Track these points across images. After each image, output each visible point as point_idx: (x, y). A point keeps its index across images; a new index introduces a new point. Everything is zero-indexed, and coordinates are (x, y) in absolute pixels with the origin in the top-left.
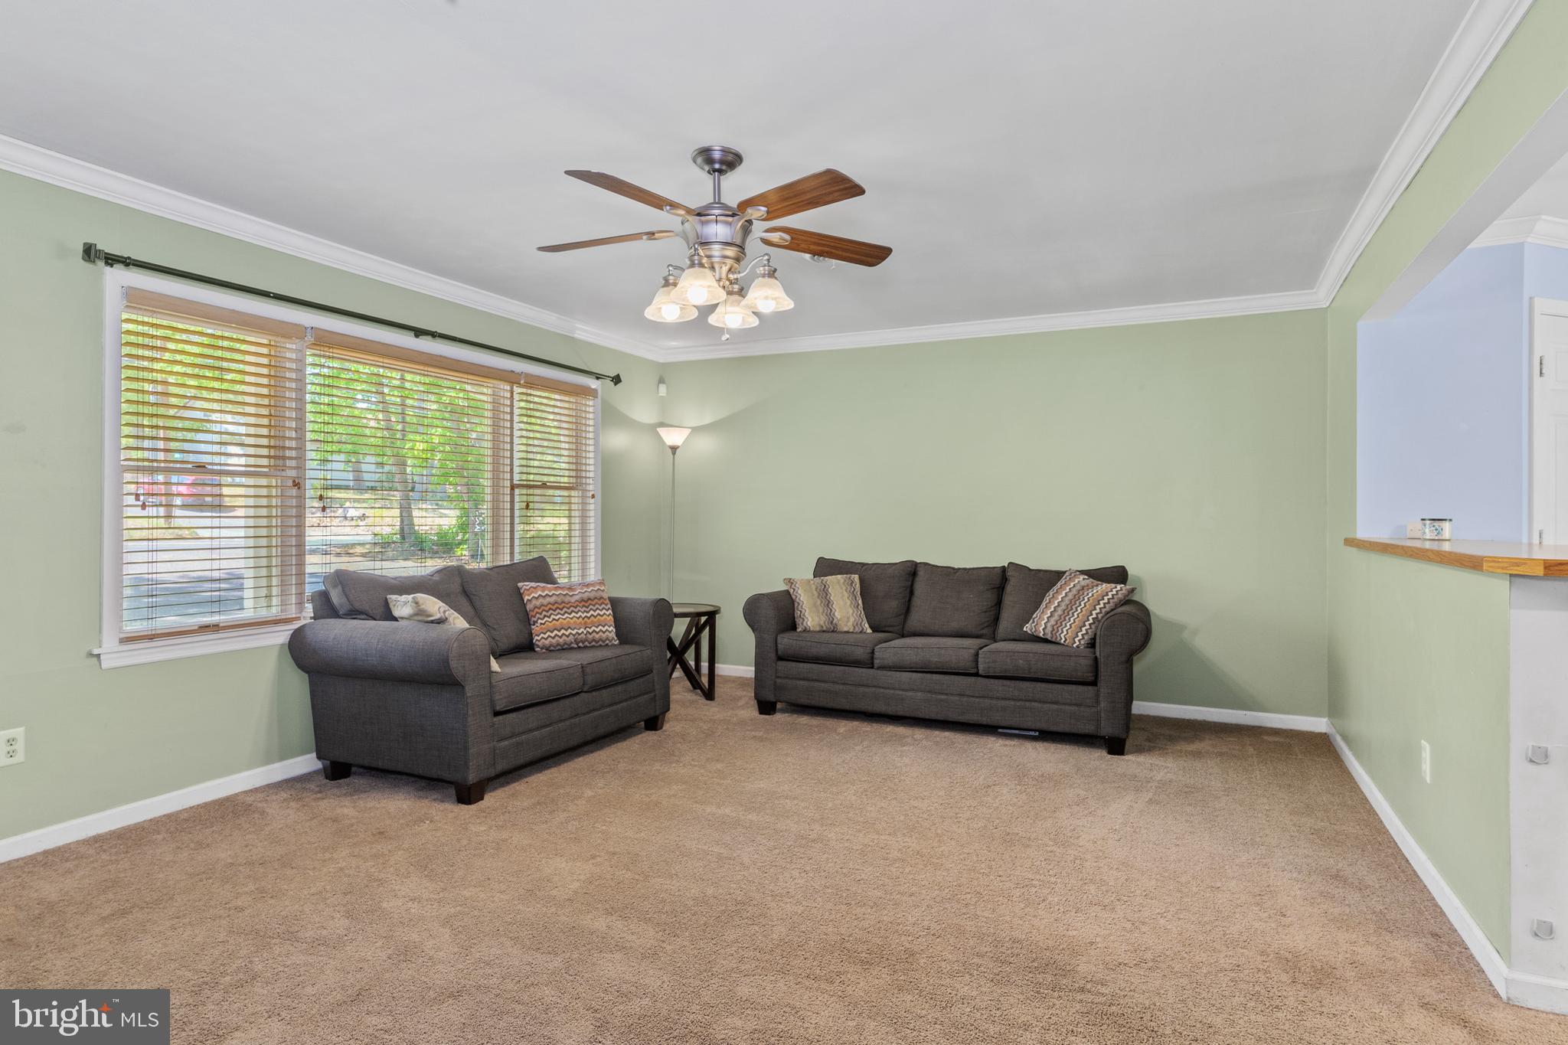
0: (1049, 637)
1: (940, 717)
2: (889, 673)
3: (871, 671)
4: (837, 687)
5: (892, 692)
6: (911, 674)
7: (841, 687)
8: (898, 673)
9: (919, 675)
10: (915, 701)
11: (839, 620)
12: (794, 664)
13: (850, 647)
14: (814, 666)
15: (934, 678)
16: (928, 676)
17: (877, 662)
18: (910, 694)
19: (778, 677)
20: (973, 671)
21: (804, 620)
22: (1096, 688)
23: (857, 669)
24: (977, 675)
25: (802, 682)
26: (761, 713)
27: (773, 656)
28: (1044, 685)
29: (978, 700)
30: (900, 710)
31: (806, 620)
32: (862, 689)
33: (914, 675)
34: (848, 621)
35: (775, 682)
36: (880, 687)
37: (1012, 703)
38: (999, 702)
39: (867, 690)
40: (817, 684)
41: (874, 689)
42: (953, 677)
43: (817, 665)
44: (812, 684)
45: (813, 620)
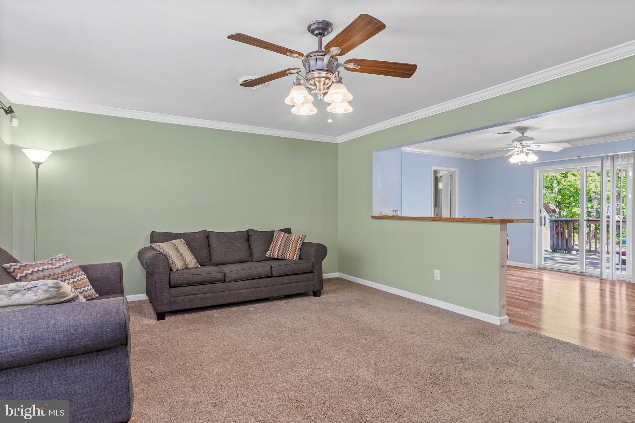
0: (279, 258)
1: (258, 298)
2: (234, 283)
3: (225, 284)
4: (208, 295)
5: (236, 291)
6: (244, 281)
7: (210, 295)
8: (238, 282)
9: (248, 281)
10: (247, 294)
11: (188, 262)
12: (181, 288)
13: (214, 274)
14: (193, 287)
15: (255, 281)
16: (252, 281)
17: (227, 279)
18: (244, 291)
19: (171, 297)
20: (270, 275)
21: (176, 265)
22: (313, 274)
23: (217, 284)
24: (271, 277)
25: (187, 297)
26: (158, 320)
27: (168, 286)
28: (297, 276)
29: (273, 287)
30: (241, 299)
31: (177, 265)
32: (221, 294)
33: (246, 282)
34: (192, 262)
35: (170, 300)
36: (230, 291)
37: (286, 285)
38: (281, 286)
39: (223, 293)
40: (196, 296)
41: (227, 292)
42: (262, 279)
43: (195, 287)
44: (193, 296)
45: (179, 264)
